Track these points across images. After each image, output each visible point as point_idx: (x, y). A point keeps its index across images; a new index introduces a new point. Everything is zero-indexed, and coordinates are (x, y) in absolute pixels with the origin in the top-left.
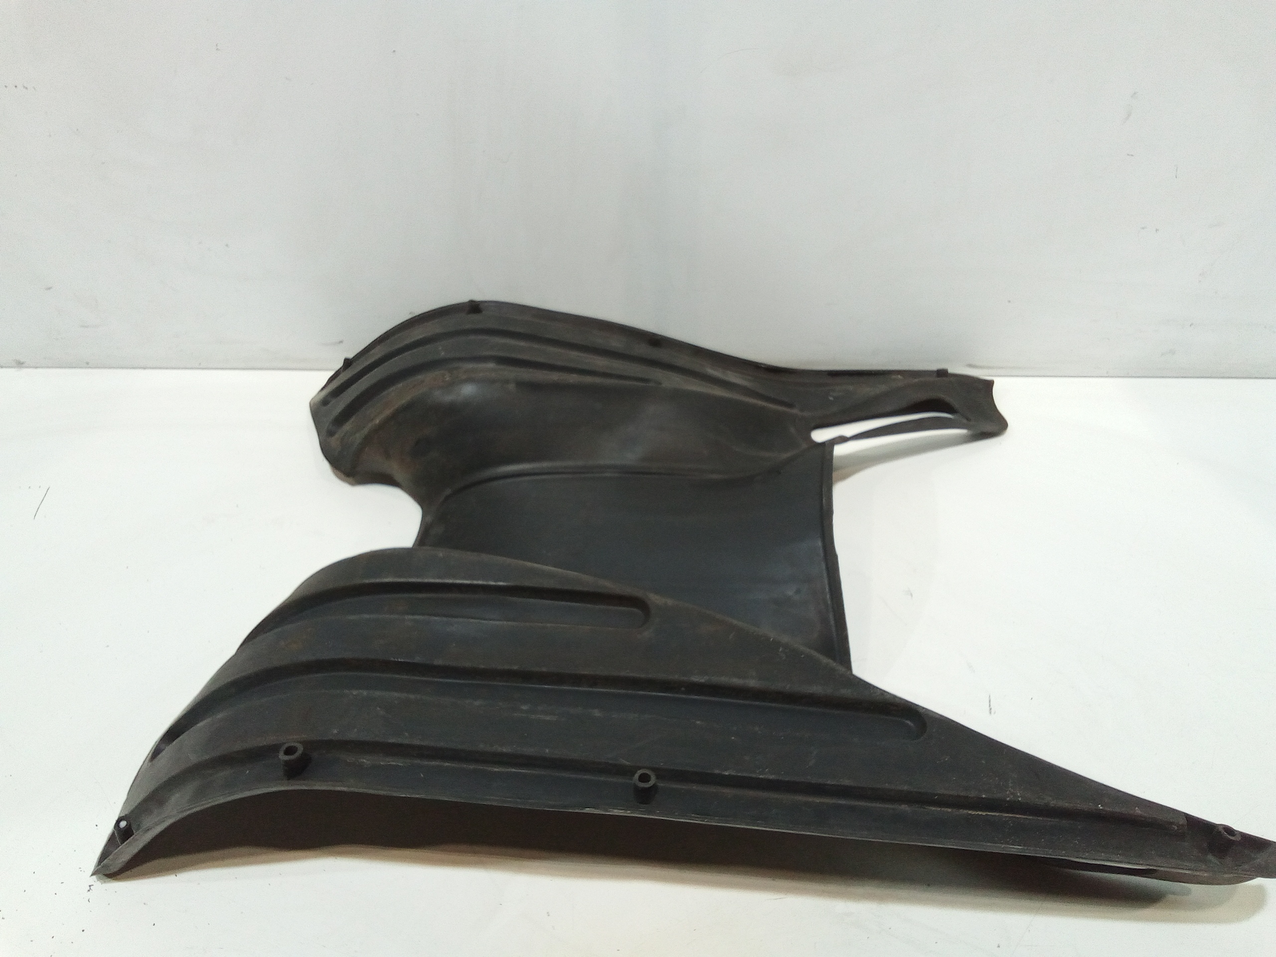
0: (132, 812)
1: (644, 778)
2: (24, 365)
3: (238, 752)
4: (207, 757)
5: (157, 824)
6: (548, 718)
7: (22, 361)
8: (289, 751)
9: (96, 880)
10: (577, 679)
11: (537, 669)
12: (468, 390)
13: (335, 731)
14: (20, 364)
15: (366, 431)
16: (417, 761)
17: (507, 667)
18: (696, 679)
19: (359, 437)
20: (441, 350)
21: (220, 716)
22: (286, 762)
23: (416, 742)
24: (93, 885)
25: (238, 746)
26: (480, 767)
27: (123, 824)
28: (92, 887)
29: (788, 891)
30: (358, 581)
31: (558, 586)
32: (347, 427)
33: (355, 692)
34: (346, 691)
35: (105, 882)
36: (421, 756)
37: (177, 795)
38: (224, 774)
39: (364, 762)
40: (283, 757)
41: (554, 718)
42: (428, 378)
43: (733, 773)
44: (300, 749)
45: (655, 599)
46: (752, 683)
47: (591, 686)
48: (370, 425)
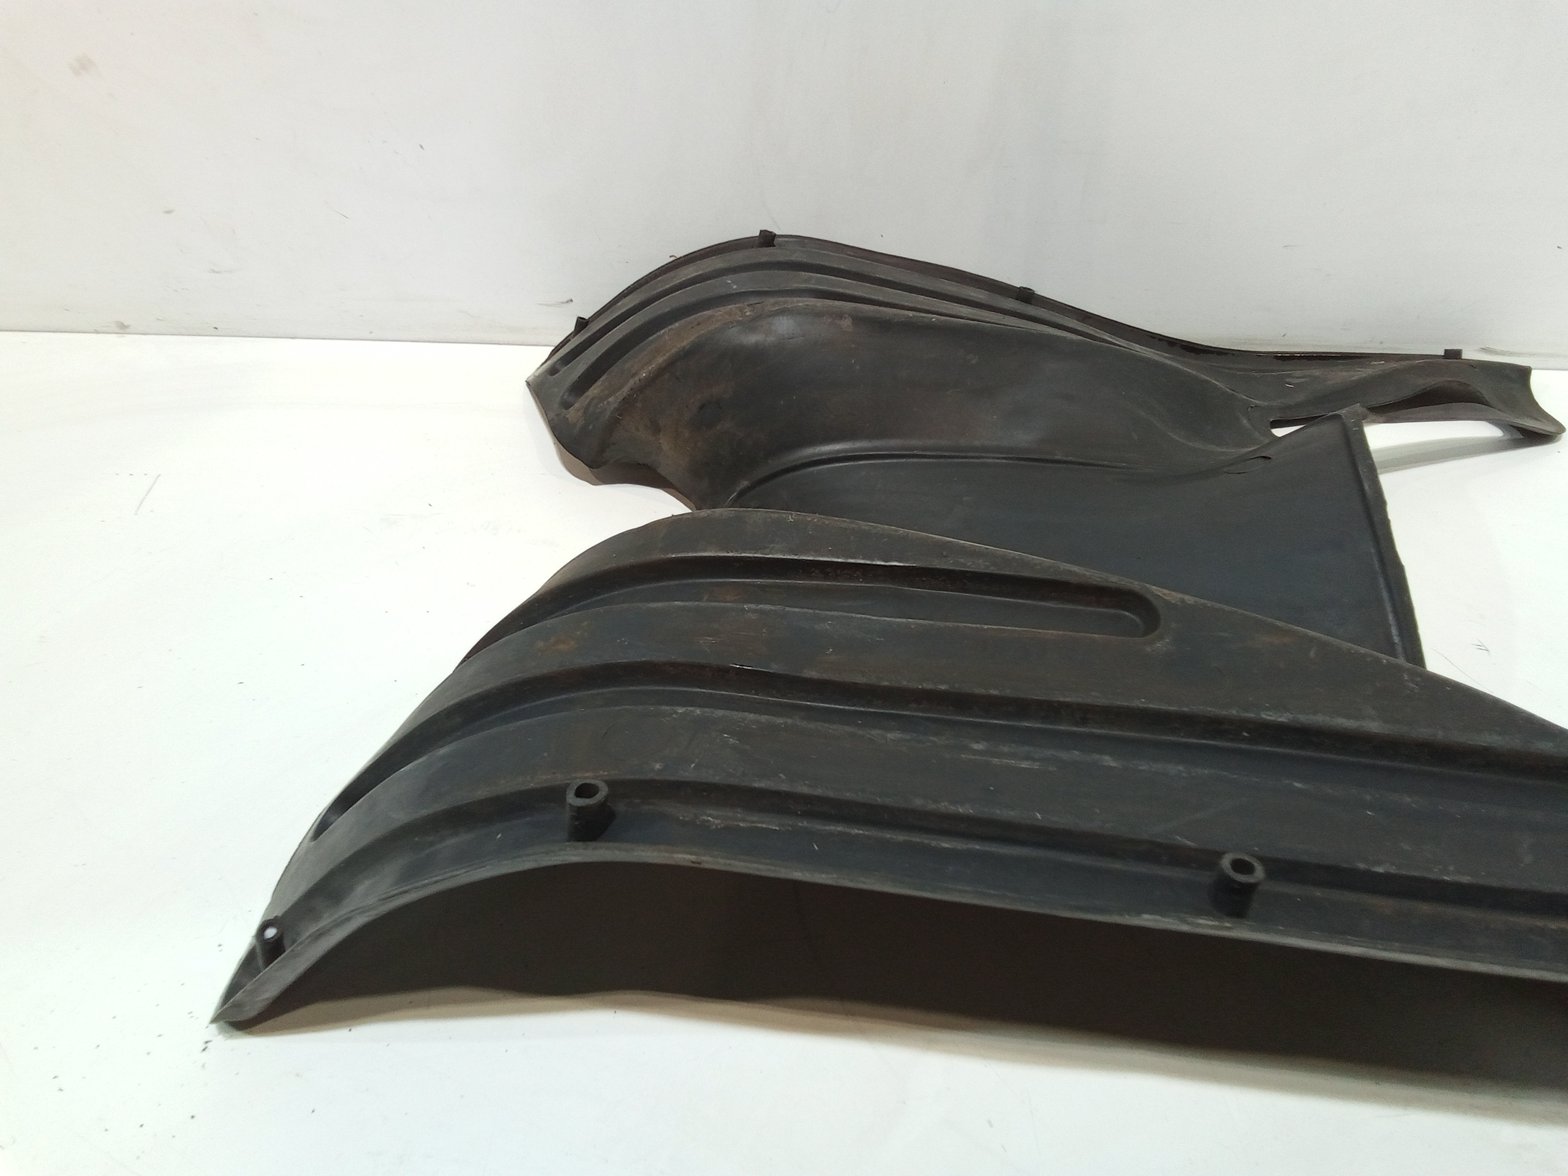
0: (286, 914)
1: (1241, 866)
2: (128, 330)
3: (481, 803)
4: (424, 812)
5: (338, 924)
6: (1024, 765)
7: (126, 324)
8: (584, 791)
9: (217, 1034)
10: (1052, 710)
11: (980, 691)
12: (784, 326)
13: (658, 766)
14: (123, 328)
15: (625, 391)
16: (804, 824)
17: (928, 686)
18: (1269, 716)
19: (614, 401)
20: (732, 284)
21: (443, 751)
22: (580, 809)
23: (803, 789)
24: (210, 1041)
25: (482, 793)
26: (917, 838)
27: (271, 933)
28: (209, 1045)
29: (1407, 1103)
30: (657, 556)
31: (992, 570)
32: (594, 391)
33: (681, 710)
34: (665, 708)
35: (231, 1037)
36: (808, 815)
37: (367, 883)
38: (452, 842)
39: (709, 820)
40: (571, 799)
41: (1036, 766)
42: (719, 313)
43: (1393, 870)
44: (604, 791)
45: (1161, 593)
46: (1374, 726)
47: (1077, 724)
48: (631, 383)
